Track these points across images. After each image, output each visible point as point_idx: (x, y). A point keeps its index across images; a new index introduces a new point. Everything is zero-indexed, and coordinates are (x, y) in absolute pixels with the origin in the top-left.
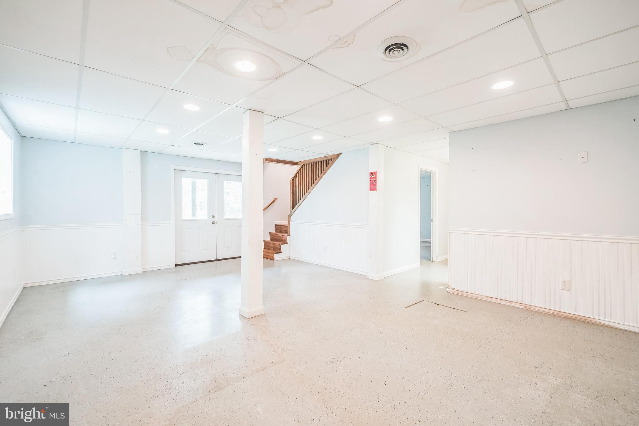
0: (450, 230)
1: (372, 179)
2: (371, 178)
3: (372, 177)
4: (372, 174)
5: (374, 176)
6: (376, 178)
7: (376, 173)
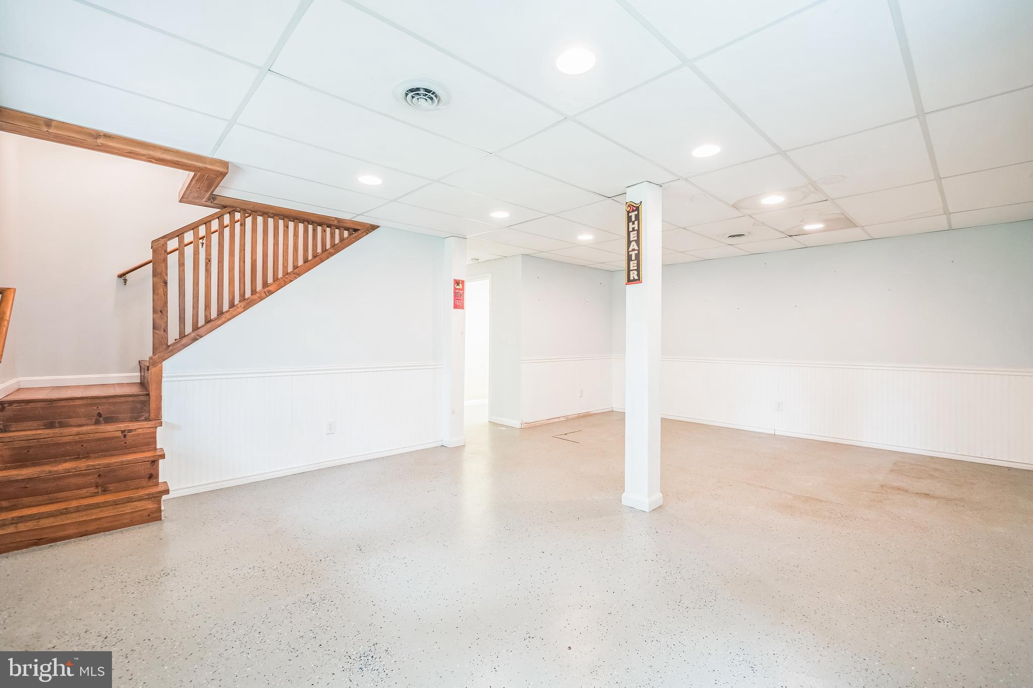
0: (522, 360)
1: (457, 291)
2: (455, 289)
3: (458, 287)
4: (457, 282)
5: (460, 286)
6: (463, 289)
7: (463, 282)
